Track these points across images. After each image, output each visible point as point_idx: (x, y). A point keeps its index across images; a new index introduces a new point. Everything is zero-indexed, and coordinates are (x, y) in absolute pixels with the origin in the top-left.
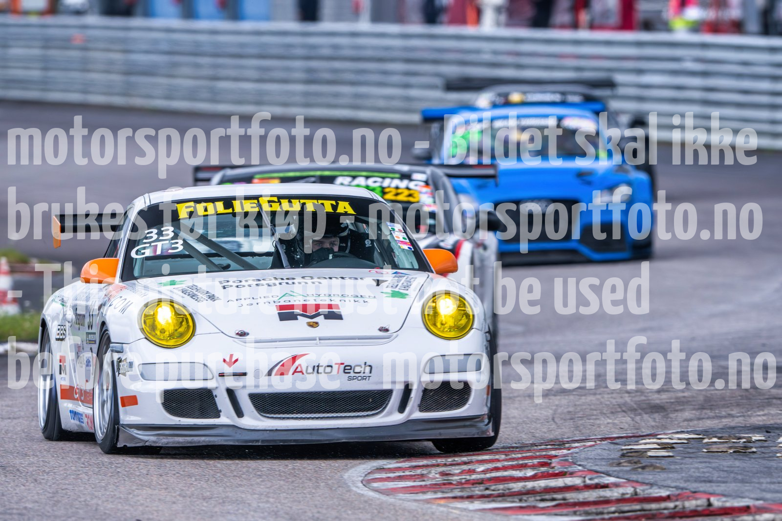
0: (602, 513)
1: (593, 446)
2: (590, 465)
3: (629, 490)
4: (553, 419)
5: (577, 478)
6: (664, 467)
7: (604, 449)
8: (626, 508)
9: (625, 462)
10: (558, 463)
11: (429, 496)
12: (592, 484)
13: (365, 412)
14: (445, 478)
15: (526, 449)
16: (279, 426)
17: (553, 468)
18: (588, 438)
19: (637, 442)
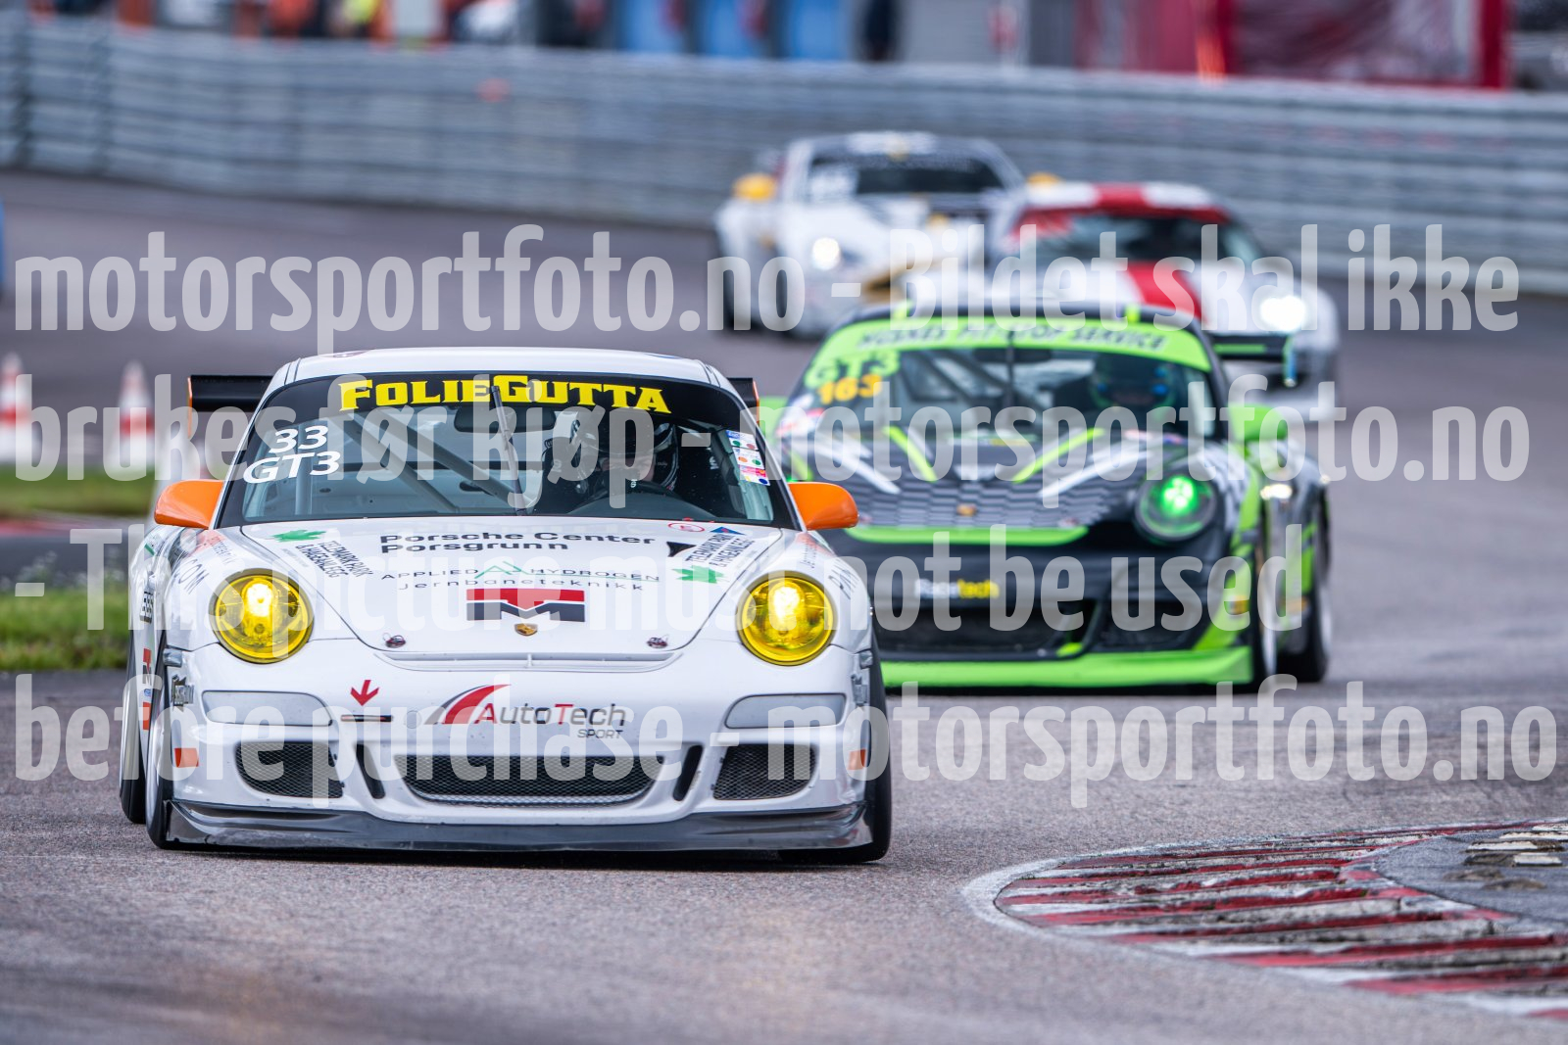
0: (1429, 966)
1: (1416, 843)
2: (1409, 878)
3: (1479, 925)
4: (1344, 793)
5: (1385, 901)
6: (1543, 884)
7: (1437, 850)
8: (1473, 959)
9: (1473, 873)
10: (1351, 873)
11: (1117, 930)
12: (1413, 914)
13: (609, 797)
14: (1145, 897)
15: (1294, 846)
16: (447, 818)
17: (1341, 882)
18: (1406, 828)
19: (1496, 837)
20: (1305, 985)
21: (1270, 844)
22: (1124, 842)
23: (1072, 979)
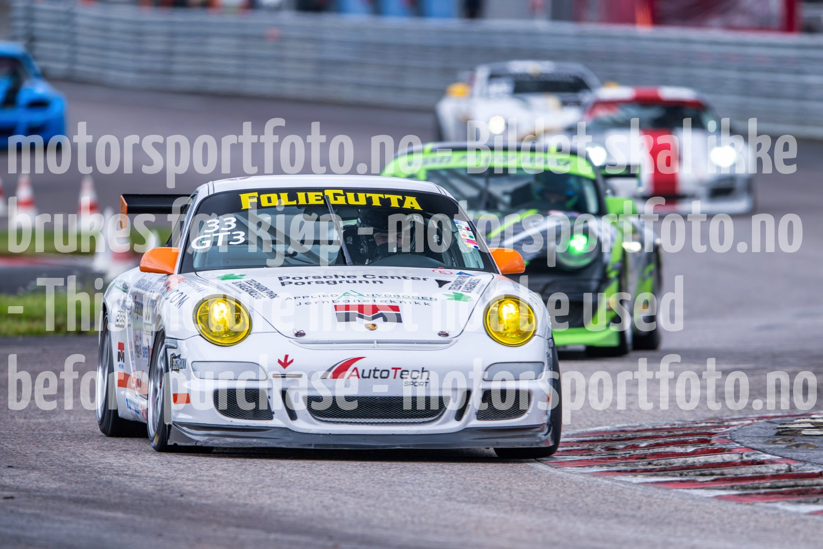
0: (758, 488)
1: (751, 424)
2: (747, 442)
3: (784, 467)
5: (735, 454)
6: (817, 445)
7: (761, 428)
8: (780, 484)
9: (780, 440)
10: (717, 440)
11: (595, 469)
12: (749, 461)
13: (421, 419)
14: (611, 452)
15: (687, 426)
16: (332, 431)
17: (712, 445)
18: (746, 416)
19: (792, 421)
20: (693, 498)
21: (675, 425)
22: (599, 424)
23: (572, 495)
